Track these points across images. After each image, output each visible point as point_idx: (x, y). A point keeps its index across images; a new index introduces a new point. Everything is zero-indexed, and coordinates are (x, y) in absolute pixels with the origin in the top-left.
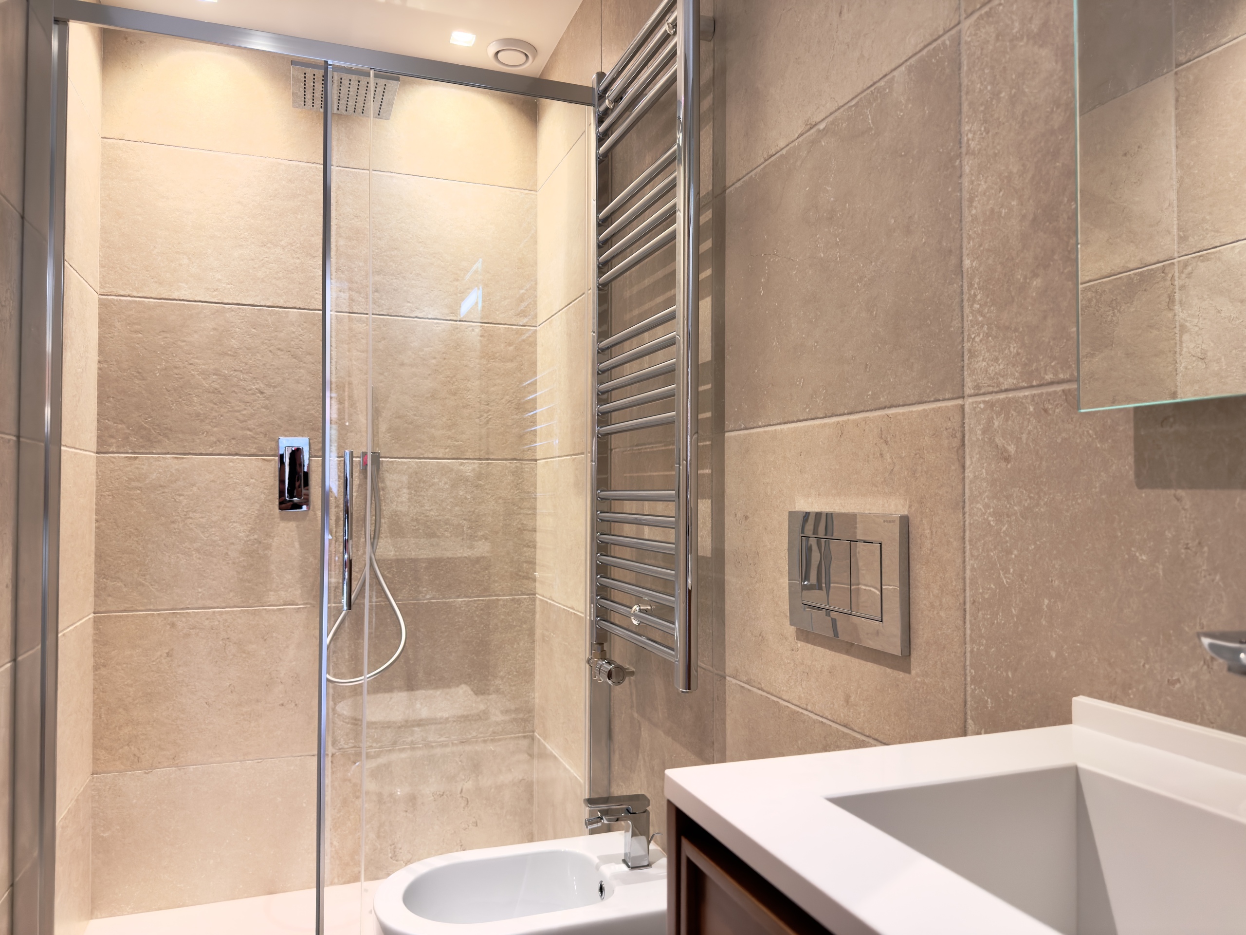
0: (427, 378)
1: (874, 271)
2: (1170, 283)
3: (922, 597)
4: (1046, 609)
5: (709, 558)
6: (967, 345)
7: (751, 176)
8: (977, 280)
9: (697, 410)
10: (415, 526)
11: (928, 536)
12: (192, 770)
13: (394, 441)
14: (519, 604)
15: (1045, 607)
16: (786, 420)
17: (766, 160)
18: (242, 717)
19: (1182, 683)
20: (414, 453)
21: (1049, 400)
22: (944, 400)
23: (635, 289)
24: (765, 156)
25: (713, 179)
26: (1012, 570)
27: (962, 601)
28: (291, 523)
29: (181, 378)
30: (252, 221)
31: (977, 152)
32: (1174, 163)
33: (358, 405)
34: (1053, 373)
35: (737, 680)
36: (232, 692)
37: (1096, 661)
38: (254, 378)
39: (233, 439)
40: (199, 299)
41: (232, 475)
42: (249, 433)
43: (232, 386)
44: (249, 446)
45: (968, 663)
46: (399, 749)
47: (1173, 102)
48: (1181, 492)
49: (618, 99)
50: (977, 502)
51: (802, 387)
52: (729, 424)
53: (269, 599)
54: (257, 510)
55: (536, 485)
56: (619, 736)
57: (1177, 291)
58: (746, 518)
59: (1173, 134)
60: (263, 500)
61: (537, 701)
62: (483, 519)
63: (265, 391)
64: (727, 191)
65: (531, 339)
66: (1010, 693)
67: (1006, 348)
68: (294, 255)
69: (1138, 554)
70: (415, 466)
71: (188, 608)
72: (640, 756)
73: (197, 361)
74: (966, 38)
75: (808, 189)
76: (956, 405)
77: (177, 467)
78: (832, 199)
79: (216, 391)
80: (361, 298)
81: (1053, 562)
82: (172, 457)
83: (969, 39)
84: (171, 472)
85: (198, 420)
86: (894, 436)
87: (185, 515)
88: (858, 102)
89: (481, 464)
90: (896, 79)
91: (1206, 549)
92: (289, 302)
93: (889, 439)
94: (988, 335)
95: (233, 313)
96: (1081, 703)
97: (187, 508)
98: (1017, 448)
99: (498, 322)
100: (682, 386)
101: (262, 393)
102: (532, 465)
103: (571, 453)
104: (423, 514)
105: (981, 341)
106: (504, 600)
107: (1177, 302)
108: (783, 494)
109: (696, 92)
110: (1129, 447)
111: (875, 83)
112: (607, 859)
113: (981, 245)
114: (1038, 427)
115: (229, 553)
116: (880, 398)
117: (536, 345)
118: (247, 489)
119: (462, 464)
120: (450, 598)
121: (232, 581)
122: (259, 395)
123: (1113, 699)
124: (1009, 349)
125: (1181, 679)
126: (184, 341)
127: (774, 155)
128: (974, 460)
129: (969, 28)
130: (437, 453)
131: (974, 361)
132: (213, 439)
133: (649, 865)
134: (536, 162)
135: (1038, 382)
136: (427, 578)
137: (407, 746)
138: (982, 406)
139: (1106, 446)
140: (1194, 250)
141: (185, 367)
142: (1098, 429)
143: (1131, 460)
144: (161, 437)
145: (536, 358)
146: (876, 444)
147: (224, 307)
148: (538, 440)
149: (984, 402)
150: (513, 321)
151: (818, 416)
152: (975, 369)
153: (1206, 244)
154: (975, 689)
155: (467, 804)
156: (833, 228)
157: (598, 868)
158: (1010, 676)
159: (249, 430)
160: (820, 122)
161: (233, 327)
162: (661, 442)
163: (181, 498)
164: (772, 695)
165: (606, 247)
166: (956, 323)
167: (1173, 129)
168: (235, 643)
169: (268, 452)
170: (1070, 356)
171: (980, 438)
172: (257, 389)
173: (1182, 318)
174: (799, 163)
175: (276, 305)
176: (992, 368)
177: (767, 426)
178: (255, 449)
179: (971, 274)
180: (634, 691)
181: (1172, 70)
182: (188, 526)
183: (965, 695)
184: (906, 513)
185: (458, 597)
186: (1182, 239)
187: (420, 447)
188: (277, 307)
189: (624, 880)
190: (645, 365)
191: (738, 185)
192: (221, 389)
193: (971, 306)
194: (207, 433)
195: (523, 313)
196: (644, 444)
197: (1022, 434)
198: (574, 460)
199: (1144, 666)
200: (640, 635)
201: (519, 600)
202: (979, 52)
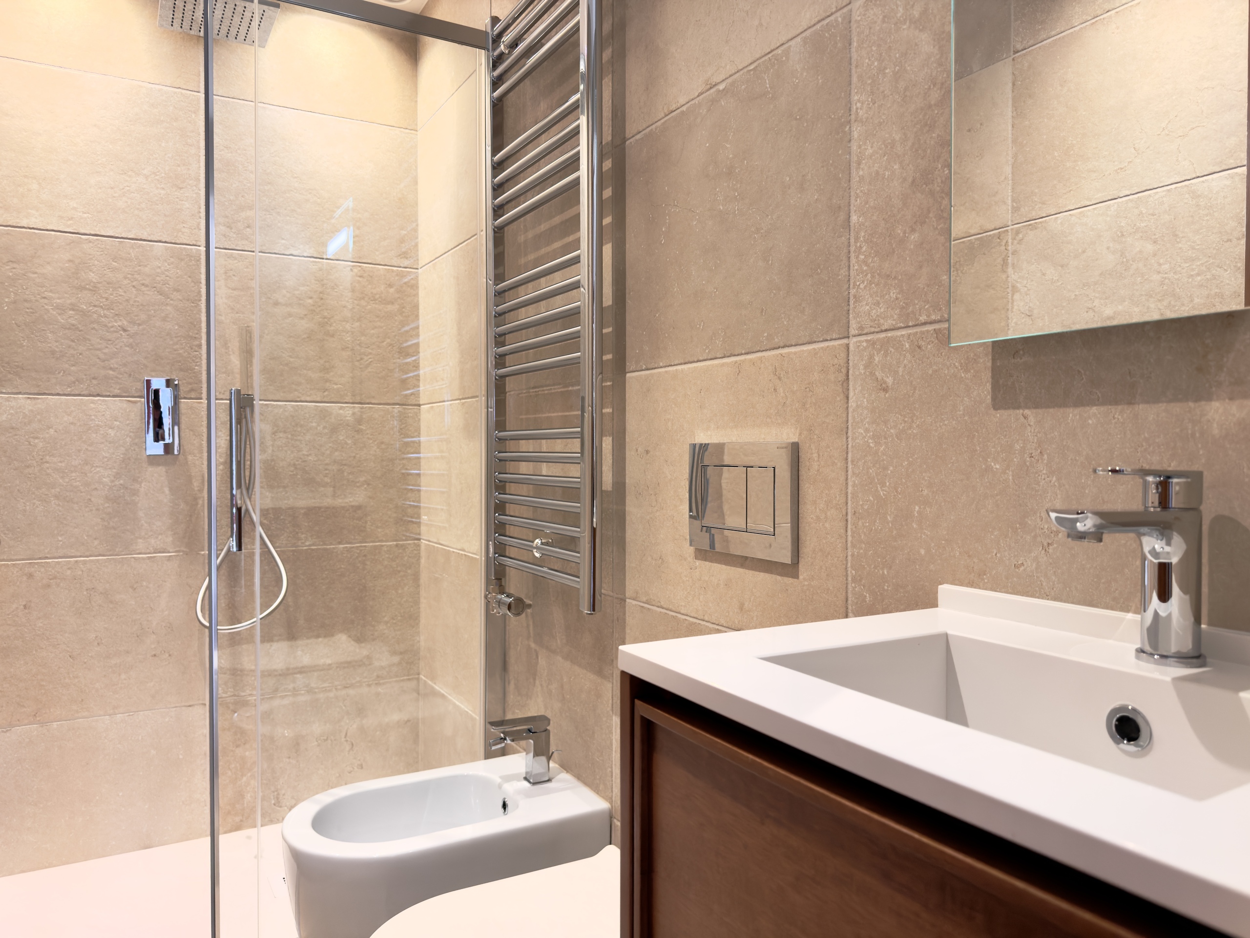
0: (302, 318)
1: (770, 224)
2: (1004, 248)
3: (809, 511)
4: (916, 515)
5: (610, 491)
6: (853, 291)
7: (652, 130)
8: (863, 234)
9: (601, 352)
10: (292, 472)
11: (816, 459)
12: (55, 726)
13: (268, 383)
14: (404, 549)
15: (916, 513)
16: (687, 361)
17: (666, 115)
18: (110, 670)
19: (1025, 566)
20: (291, 396)
21: (922, 338)
22: (831, 340)
23: (530, 234)
24: (666, 111)
25: (612, 130)
26: (888, 484)
27: (844, 513)
28: (160, 467)
29: (33, 313)
30: (111, 146)
31: (864, 120)
32: (1010, 140)
33: (229, 345)
34: (926, 315)
35: (638, 601)
36: (98, 644)
37: (958, 554)
38: (117, 315)
39: (94, 378)
40: (51, 228)
41: (93, 417)
42: (111, 372)
43: (92, 322)
44: (112, 386)
45: (849, 565)
46: (280, 696)
47: (1010, 85)
48: (1027, 412)
49: (514, 45)
50: (859, 428)
51: (702, 330)
52: (630, 365)
53: (138, 547)
54: (123, 454)
55: (420, 431)
56: (516, 667)
57: (1010, 255)
58: (647, 452)
59: (1010, 114)
60: (128, 444)
61: (422, 644)
62: (365, 464)
63: (129, 329)
64: (627, 143)
65: (412, 282)
66: (886, 587)
67: (886, 294)
68: (159, 186)
69: (993, 464)
70: (292, 409)
71: (47, 558)
72: (537, 682)
73: (51, 294)
74: (856, 17)
75: (708, 145)
76: (842, 344)
77: (30, 408)
78: (731, 156)
79: (73, 327)
80: (232, 233)
81: (924, 474)
82: (25, 398)
83: (859, 18)
84: (24, 413)
85: (54, 358)
86: (787, 373)
87: (42, 459)
88: (756, 67)
89: (362, 408)
90: (792, 49)
91: (1046, 456)
92: (154, 235)
93: (782, 376)
94: (871, 283)
95: (91, 244)
96: (945, 590)
97: (44, 452)
98: (894, 380)
99: (378, 263)
100: (586, 327)
101: (125, 330)
102: (415, 410)
103: (461, 397)
104: (301, 458)
105: (865, 287)
106: (387, 546)
107: (1010, 265)
108: (683, 429)
109: (599, 43)
110: (987, 376)
111: (772, 51)
112: (508, 778)
113: (867, 203)
114: (913, 361)
115: (93, 499)
116: (774, 339)
117: (417, 287)
118: (112, 432)
119: (341, 408)
120: (331, 544)
121: (96, 528)
122: (122, 332)
123: (971, 584)
124: (889, 294)
125: (1024, 563)
126: (36, 273)
127: (675, 111)
128: (856, 391)
129: (859, 9)
130: (315, 396)
131: (859, 305)
132: (72, 378)
133: (549, 780)
134: (416, 101)
135: (914, 323)
136: (306, 524)
137: (289, 693)
138: (865, 344)
139: (969, 375)
140: (1025, 219)
141: (37, 301)
142: (962, 361)
143: (989, 386)
144: (11, 376)
145: (418, 301)
146: (770, 380)
147: (80, 238)
148: (421, 385)
149: (867, 341)
150: (394, 263)
151: (718, 356)
152: (860, 312)
153: (1034, 214)
154: (856, 587)
155: (352, 748)
156: (732, 182)
157: (500, 786)
158: (886, 573)
159: (111, 369)
160: (719, 83)
161: (91, 259)
162: (560, 384)
163: (36, 441)
164: (671, 610)
165: (500, 190)
166: (844, 272)
167: (1010, 109)
168: (101, 593)
169: (134, 393)
170: (941, 300)
171: (863, 372)
172: (119, 326)
173: (1014, 280)
174: (699, 120)
175: (139, 238)
176: (874, 311)
177: (669, 366)
178: (119, 389)
179: (858, 228)
180: (531, 623)
181: (1010, 56)
182: (45, 471)
183: (847, 592)
184: (796, 440)
185: (340, 543)
186: (1015, 210)
187: (296, 390)
188: (141, 240)
189: (527, 795)
190: (543, 309)
191: (638, 137)
192: (79, 326)
193: (857, 257)
194: (64, 372)
195: (404, 255)
196: (542, 386)
197: (899, 367)
198: (463, 404)
199: (996, 554)
200: (542, 567)
201: (402, 546)
202: (868, 31)
